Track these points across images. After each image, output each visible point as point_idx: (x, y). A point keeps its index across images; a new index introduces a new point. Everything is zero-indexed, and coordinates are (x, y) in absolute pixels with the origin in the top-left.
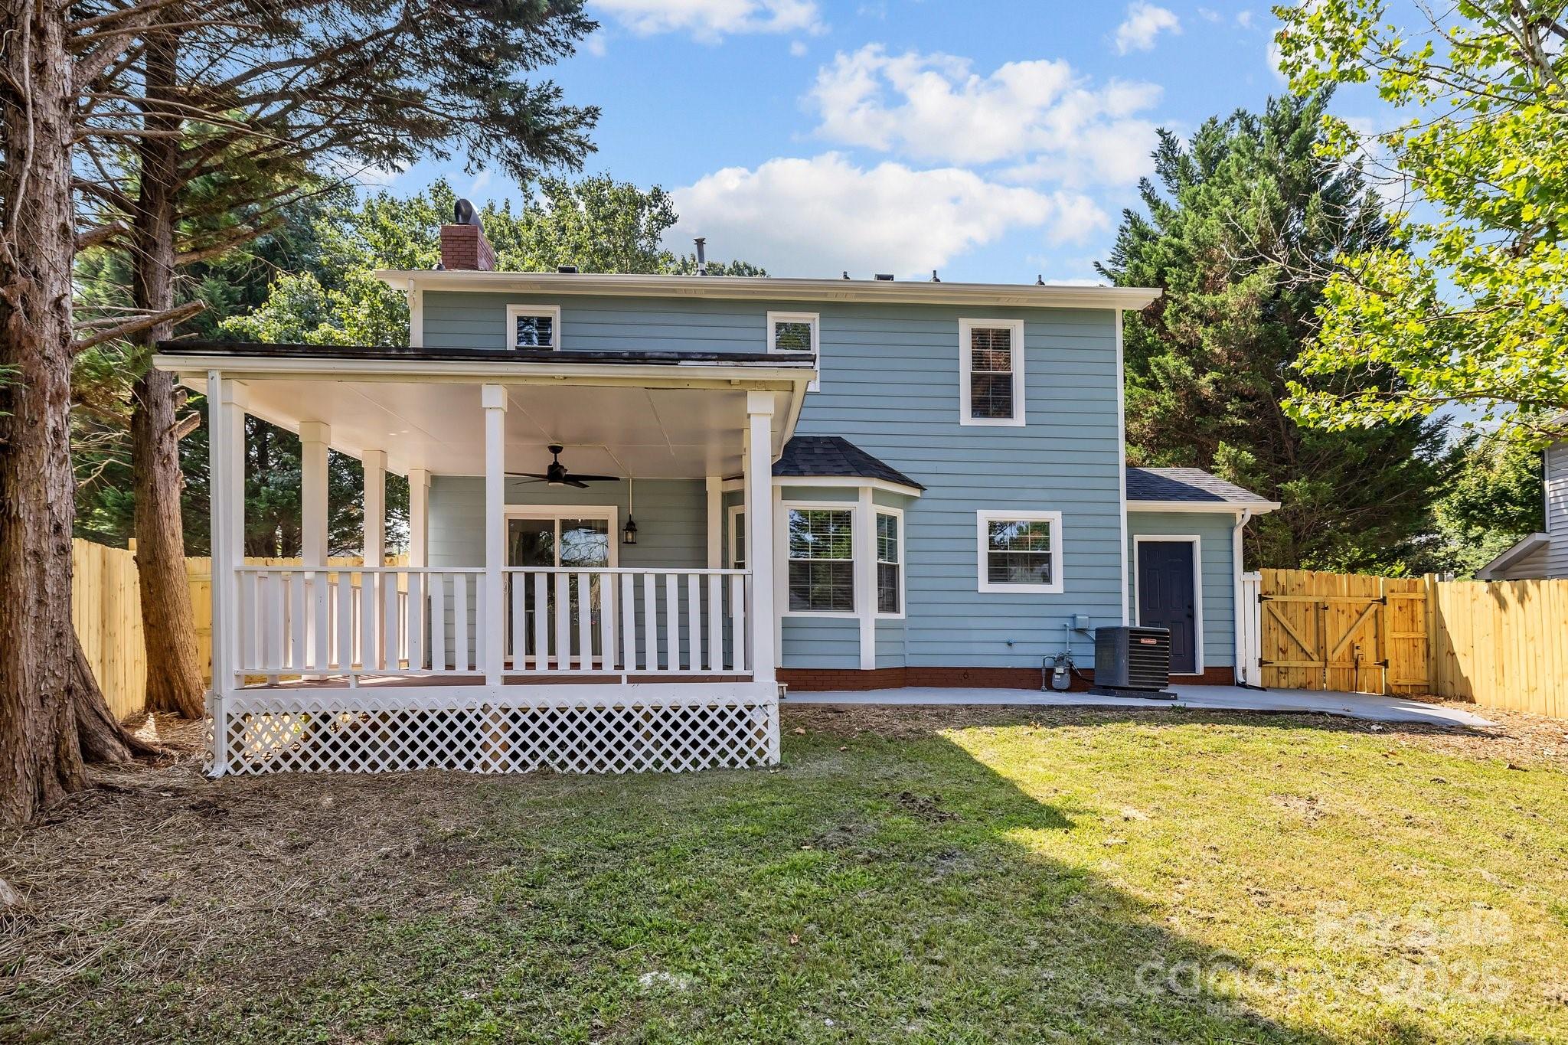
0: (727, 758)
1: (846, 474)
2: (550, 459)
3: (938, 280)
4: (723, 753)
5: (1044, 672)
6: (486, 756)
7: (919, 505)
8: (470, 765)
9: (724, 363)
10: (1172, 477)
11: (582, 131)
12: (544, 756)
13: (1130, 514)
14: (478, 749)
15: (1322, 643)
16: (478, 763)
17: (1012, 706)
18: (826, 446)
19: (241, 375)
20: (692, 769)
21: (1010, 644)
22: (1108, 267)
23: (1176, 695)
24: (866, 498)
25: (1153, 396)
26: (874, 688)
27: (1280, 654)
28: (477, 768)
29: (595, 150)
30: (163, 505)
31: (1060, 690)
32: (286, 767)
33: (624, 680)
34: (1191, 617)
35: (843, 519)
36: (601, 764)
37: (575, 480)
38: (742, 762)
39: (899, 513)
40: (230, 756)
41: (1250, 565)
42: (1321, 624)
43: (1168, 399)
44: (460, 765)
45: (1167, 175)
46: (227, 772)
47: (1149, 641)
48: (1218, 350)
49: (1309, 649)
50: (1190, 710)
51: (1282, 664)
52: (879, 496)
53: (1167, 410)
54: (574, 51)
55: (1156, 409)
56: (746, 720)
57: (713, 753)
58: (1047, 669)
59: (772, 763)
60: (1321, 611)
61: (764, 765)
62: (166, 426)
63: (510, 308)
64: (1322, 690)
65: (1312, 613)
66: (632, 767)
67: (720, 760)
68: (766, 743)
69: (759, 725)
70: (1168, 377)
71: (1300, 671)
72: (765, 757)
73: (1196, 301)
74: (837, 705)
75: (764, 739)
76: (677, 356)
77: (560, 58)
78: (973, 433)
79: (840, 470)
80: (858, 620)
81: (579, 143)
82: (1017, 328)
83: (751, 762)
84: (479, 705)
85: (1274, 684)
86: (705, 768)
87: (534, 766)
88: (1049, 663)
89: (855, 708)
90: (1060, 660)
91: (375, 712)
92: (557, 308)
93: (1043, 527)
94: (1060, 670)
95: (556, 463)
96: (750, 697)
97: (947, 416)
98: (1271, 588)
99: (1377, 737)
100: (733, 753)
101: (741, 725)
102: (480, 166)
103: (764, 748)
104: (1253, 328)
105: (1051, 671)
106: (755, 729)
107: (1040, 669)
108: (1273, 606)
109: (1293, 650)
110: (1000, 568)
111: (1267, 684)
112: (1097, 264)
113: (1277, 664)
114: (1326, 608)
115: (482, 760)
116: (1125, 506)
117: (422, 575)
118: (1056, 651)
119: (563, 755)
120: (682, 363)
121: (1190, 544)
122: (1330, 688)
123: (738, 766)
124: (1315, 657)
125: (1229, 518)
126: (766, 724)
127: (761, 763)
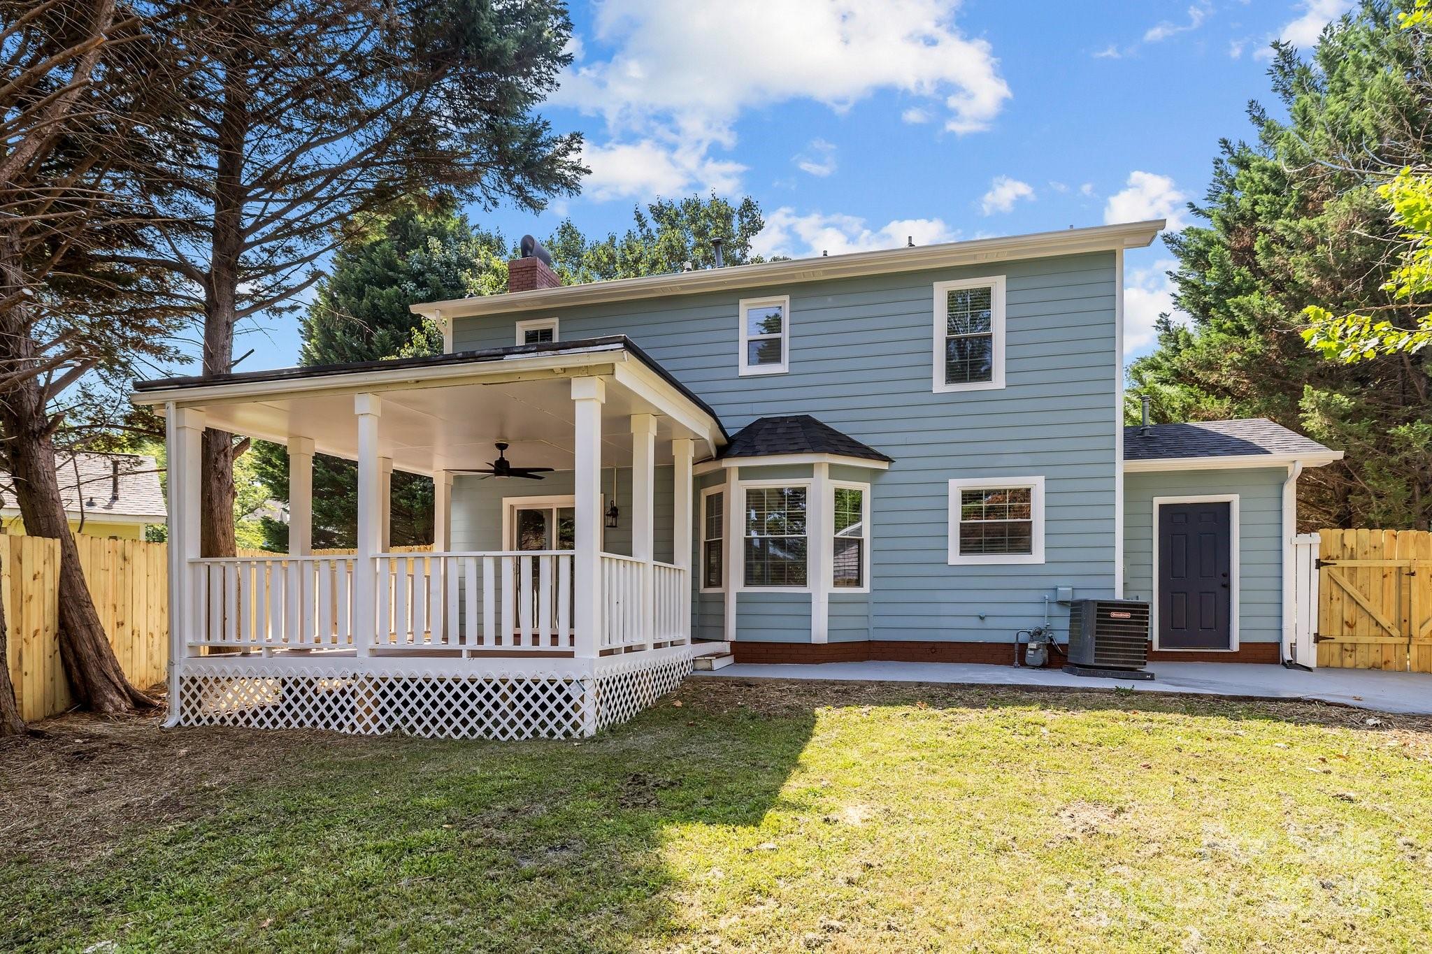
0: (547, 730)
1: (800, 451)
2: (496, 455)
3: (911, 245)
4: (543, 725)
5: (1016, 648)
6: (353, 719)
7: (886, 478)
8: (341, 725)
9: (543, 353)
10: (1221, 432)
11: (572, 157)
12: (397, 720)
13: (1127, 476)
14: (347, 712)
15: (1405, 616)
16: (347, 724)
17: (927, 684)
18: (792, 425)
19: (192, 403)
20: (516, 738)
21: (982, 618)
22: (1203, 205)
23: (1152, 675)
24: (822, 475)
25: (1237, 341)
26: (825, 661)
27: (1346, 629)
28: (346, 729)
29: (589, 172)
30: (217, 511)
31: (1034, 667)
32: (242, 721)
33: (465, 654)
34: (1227, 586)
35: (798, 496)
36: (442, 730)
37: (522, 473)
38: (559, 734)
39: (865, 488)
40: (182, 711)
41: (1304, 527)
42: (1405, 593)
43: (1254, 343)
44: (334, 726)
45: (1285, 92)
46: (179, 723)
47: (1121, 615)
48: (1315, 281)
49: (1385, 622)
50: (1138, 693)
51: (1347, 639)
52: (835, 471)
53: (1253, 355)
54: (558, 85)
55: (1236, 356)
56: (564, 694)
57: (535, 724)
58: (1020, 644)
59: (586, 735)
60: (1404, 578)
61: (578, 737)
62: (222, 448)
63: (518, 324)
64: (1404, 671)
65: (1392, 581)
66: (467, 734)
67: (540, 730)
68: (582, 717)
69: (576, 699)
70: (1253, 319)
71: (1373, 649)
72: (579, 730)
73: (1287, 228)
74: (749, 679)
75: (580, 713)
76: (501, 351)
77: (548, 94)
78: (947, 400)
79: (796, 447)
80: (810, 595)
81: (575, 168)
82: (998, 285)
83: (567, 734)
84: (350, 674)
85: (1336, 662)
86: (527, 738)
87: (389, 729)
88: (1023, 638)
89: (765, 682)
90: (1038, 634)
91: (290, 678)
92: (556, 320)
93: (1024, 495)
94: (1033, 645)
95: (502, 459)
96: (568, 672)
97: (919, 385)
98: (1335, 550)
99: (1372, 734)
100: (551, 725)
101: (560, 698)
102: (495, 204)
103: (579, 721)
104: (1356, 250)
105: (1024, 646)
106: (572, 703)
107: (1012, 645)
108: (1336, 572)
109: (1363, 624)
110: (972, 540)
111: (1326, 663)
112: (1191, 205)
113: (1339, 639)
114: (1413, 574)
115: (350, 722)
116: (1121, 466)
117: (442, 559)
118: (1033, 624)
119: (412, 721)
120: (507, 357)
121: (1227, 505)
122: (1415, 668)
123: (556, 737)
124: (1395, 632)
125: (1279, 474)
126: (582, 699)
127: (576, 735)
